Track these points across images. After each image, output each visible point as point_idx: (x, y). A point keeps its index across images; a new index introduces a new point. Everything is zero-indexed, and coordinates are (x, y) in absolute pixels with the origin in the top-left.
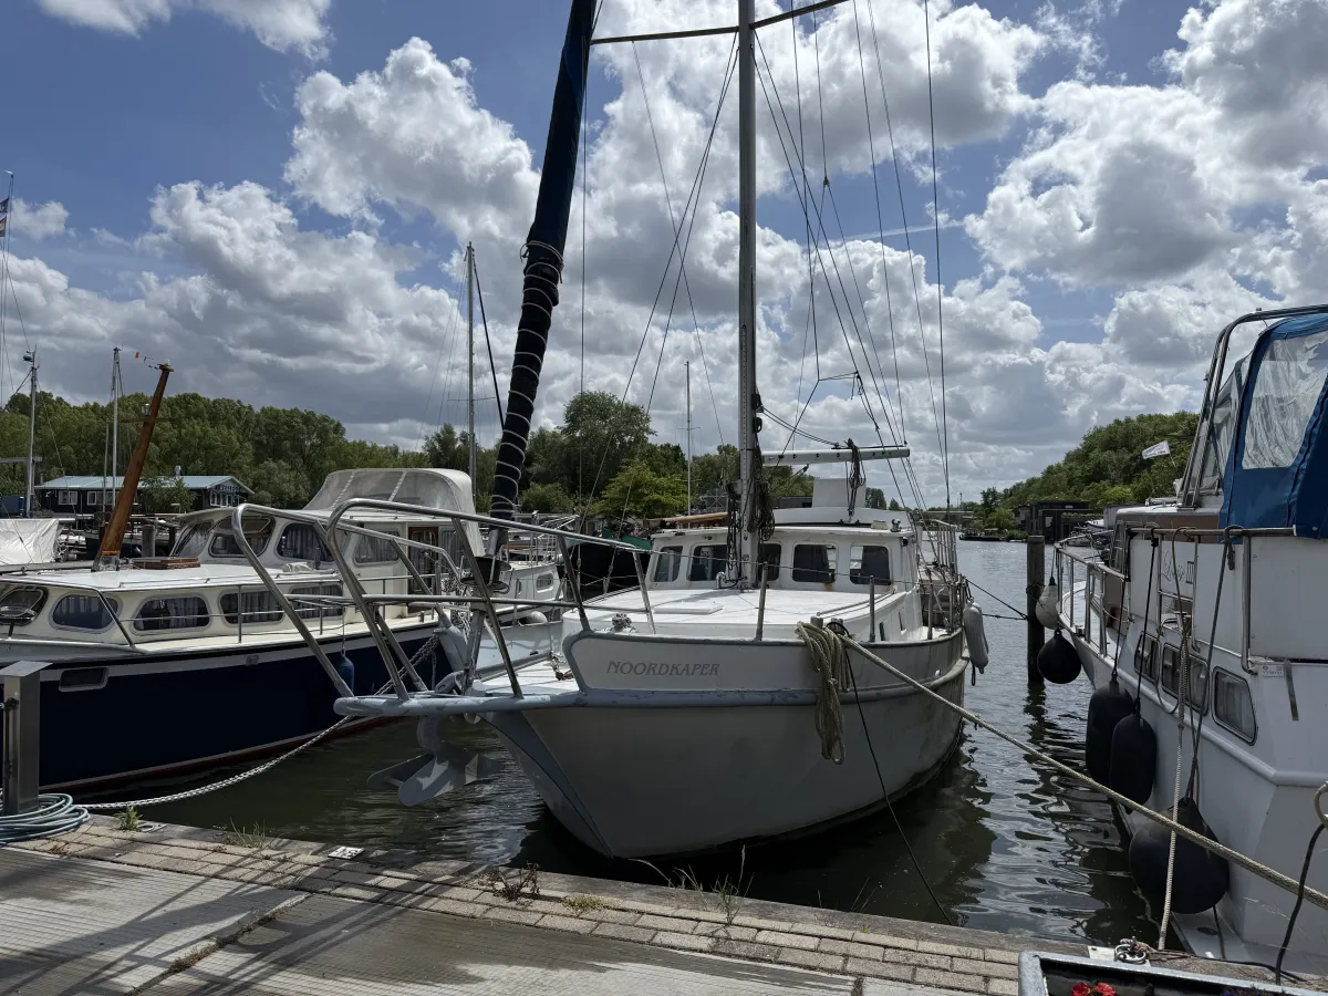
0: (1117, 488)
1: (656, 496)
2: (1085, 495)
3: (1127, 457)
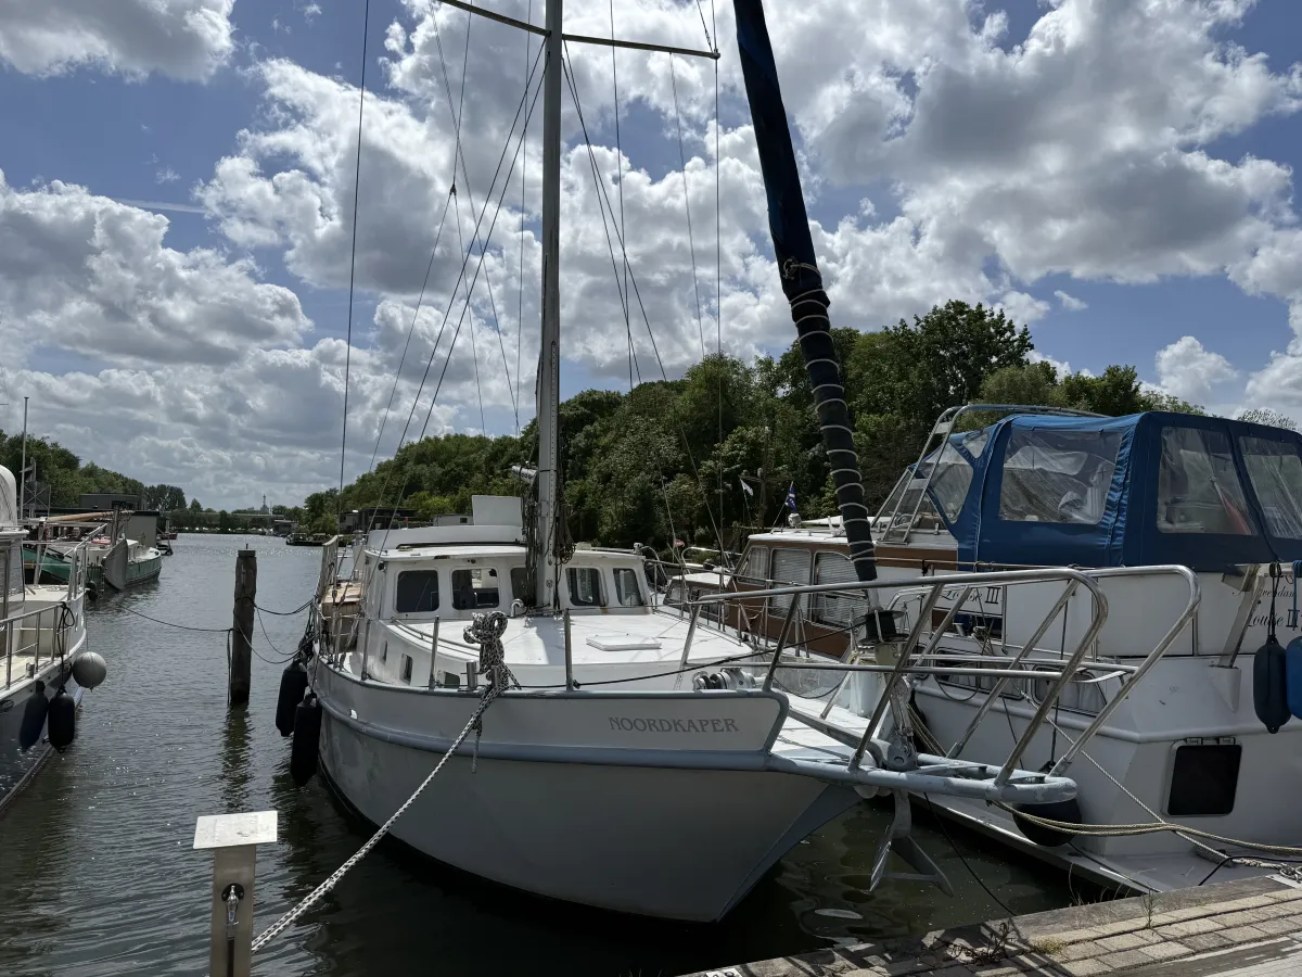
0: (435, 499)
2: (407, 503)
3: (439, 471)
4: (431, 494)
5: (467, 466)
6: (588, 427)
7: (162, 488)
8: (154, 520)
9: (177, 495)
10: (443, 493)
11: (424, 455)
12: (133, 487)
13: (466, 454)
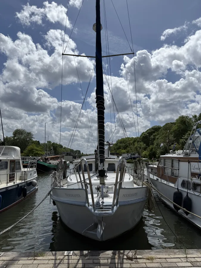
0: (123, 151)
1: (37, 152)
2: (118, 151)
3: (124, 145)
4: (122, 150)
5: (129, 144)
6: (154, 134)
7: (77, 151)
8: (72, 156)
9: (79, 151)
10: (124, 149)
11: (121, 142)
12: (72, 151)
13: (130, 141)
